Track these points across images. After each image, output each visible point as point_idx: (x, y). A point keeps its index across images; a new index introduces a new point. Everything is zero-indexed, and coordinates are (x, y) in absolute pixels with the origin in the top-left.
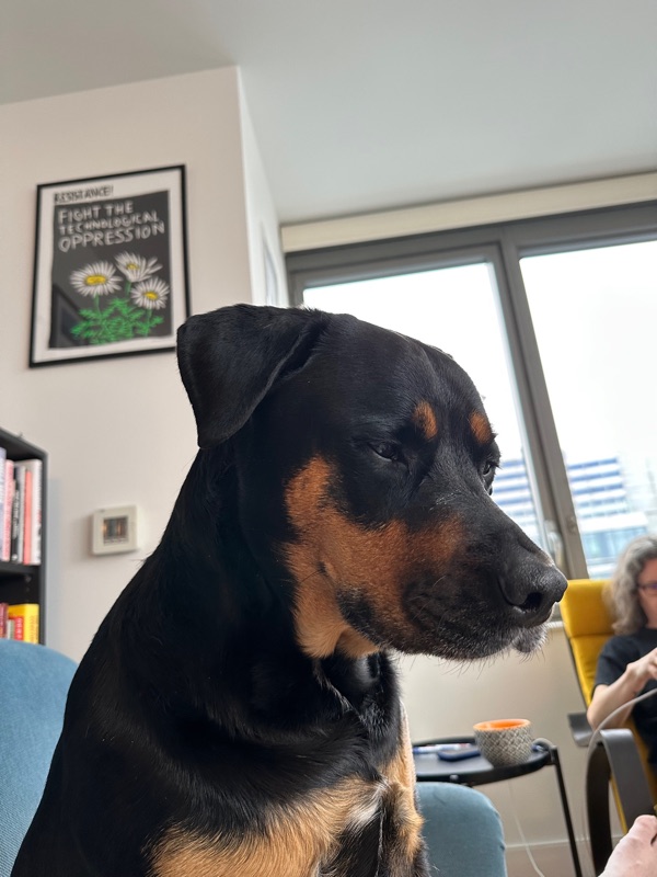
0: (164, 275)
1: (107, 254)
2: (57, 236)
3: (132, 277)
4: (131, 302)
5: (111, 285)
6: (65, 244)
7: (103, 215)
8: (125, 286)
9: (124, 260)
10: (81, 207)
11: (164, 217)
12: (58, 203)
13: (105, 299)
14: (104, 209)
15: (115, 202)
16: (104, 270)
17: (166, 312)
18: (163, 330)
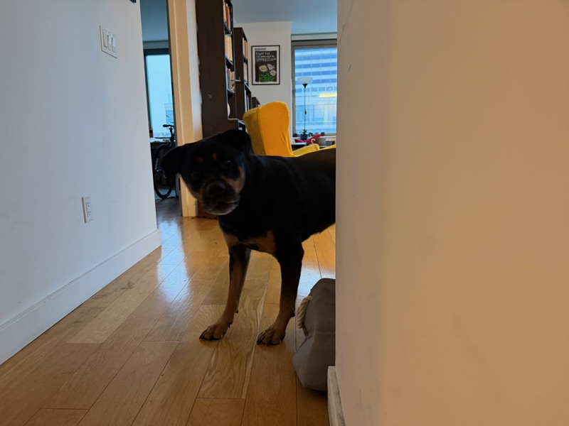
0: (275, 69)
1: (265, 63)
2: (256, 58)
3: (270, 69)
4: (270, 74)
5: (266, 70)
6: (257, 60)
7: (264, 55)
8: (269, 71)
9: (269, 65)
10: (260, 52)
11: (276, 57)
12: (256, 50)
13: (265, 73)
14: (265, 53)
15: (268, 52)
16: (265, 67)
17: (276, 77)
18: (275, 80)
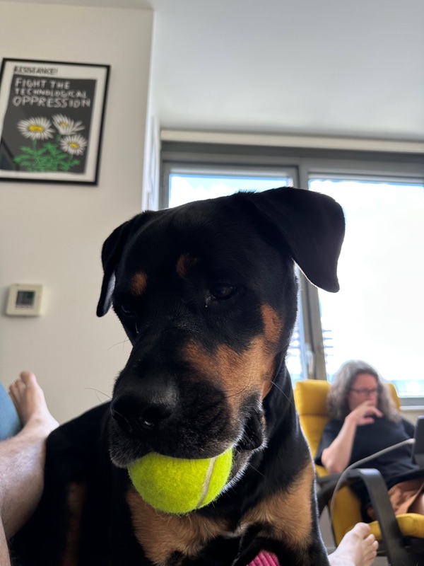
0: (85, 134)
1: (48, 113)
2: (12, 94)
3: (62, 131)
4: (59, 148)
5: (47, 134)
6: (17, 101)
7: (48, 87)
8: (56, 137)
9: (59, 119)
10: (33, 78)
11: (91, 96)
12: (17, 73)
13: (41, 142)
14: (49, 83)
15: (63, 80)
16: (43, 123)
17: (82, 158)
18: (80, 169)
